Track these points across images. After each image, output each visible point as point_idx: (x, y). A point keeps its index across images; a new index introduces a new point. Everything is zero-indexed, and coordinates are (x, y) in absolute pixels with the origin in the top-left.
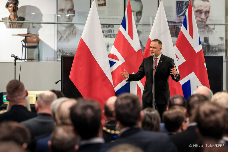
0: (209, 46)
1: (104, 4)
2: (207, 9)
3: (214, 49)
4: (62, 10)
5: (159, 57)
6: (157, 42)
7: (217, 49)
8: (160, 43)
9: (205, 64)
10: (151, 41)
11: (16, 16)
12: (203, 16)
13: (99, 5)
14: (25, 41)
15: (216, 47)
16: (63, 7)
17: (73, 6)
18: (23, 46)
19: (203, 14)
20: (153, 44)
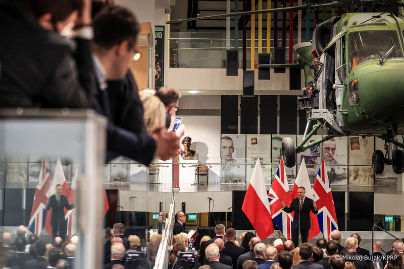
0: (335, 174)
1: (256, 143)
2: (334, 147)
3: (339, 177)
4: (225, 147)
5: (304, 199)
6: (302, 189)
7: (341, 177)
8: (304, 189)
9: (333, 201)
10: (298, 188)
11: (189, 150)
12: (331, 152)
13: (252, 144)
14: (198, 170)
15: (340, 175)
16: (225, 145)
17: (233, 144)
18: (196, 174)
19: (331, 150)
20: (299, 190)
